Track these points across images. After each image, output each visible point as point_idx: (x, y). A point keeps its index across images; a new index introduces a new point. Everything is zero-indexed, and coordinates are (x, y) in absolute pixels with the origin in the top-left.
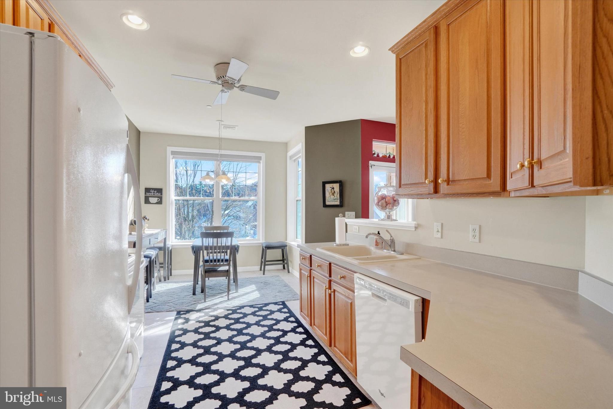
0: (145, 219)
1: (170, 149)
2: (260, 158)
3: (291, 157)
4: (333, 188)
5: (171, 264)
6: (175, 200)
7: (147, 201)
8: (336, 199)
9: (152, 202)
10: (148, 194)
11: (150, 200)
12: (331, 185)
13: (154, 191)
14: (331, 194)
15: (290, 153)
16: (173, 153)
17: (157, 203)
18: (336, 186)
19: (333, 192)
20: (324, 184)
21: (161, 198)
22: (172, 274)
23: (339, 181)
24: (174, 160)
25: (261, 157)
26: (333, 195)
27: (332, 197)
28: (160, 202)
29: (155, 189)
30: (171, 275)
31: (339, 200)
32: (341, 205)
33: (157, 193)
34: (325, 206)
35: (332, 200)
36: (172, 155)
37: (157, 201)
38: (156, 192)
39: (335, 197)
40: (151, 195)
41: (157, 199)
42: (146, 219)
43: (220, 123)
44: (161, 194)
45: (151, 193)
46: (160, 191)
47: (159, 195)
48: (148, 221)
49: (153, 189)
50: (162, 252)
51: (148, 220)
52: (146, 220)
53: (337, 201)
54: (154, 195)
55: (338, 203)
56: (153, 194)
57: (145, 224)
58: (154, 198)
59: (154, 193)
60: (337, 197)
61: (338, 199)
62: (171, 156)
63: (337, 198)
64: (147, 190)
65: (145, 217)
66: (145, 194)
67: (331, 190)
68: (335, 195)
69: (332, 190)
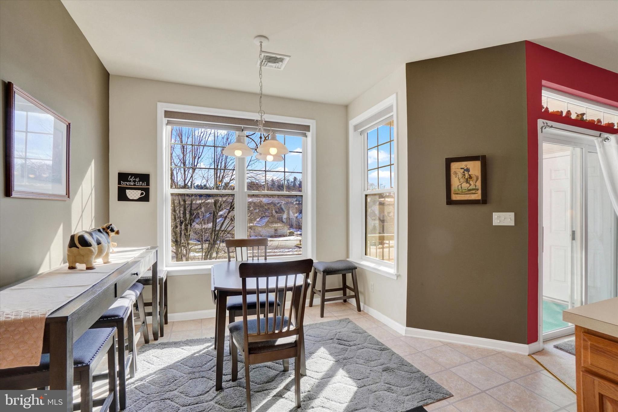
0: (109, 231)
1: (162, 107)
2: (307, 128)
3: (356, 128)
4: (468, 170)
5: (166, 305)
6: (172, 194)
7: (122, 196)
8: (473, 189)
9: (131, 198)
10: (124, 184)
11: (128, 195)
12: (463, 164)
13: (135, 178)
14: (462, 180)
15: (353, 122)
16: (168, 114)
17: (140, 200)
18: (475, 167)
19: (466, 177)
20: (449, 162)
21: (147, 191)
22: (169, 321)
23: (481, 156)
24: (169, 127)
25: (309, 127)
26: (467, 181)
27: (465, 186)
28: (145, 198)
29: (136, 175)
30: (166, 323)
31: (480, 192)
32: (484, 201)
33: (139, 181)
34: (450, 202)
35: (464, 191)
36: (165, 117)
37: (141, 195)
38: (137, 180)
39: (470, 185)
40: (130, 185)
41: (140, 192)
42: (112, 230)
43: (261, 42)
44: (148, 184)
45: (130, 181)
46: (145, 178)
47: (144, 185)
48: (117, 235)
49: (132, 175)
50: (150, 287)
51: (118, 233)
52: (112, 234)
53: (474, 194)
54: (134, 185)
55: (478, 196)
56: (132, 183)
57: (109, 243)
58: (135, 191)
59: (134, 181)
60: (476, 187)
61: (478, 190)
62: (165, 120)
63: (474, 187)
64: (123, 177)
65: (108, 228)
66: (119, 183)
67: (464, 172)
68: (471, 182)
69: (466, 172)
